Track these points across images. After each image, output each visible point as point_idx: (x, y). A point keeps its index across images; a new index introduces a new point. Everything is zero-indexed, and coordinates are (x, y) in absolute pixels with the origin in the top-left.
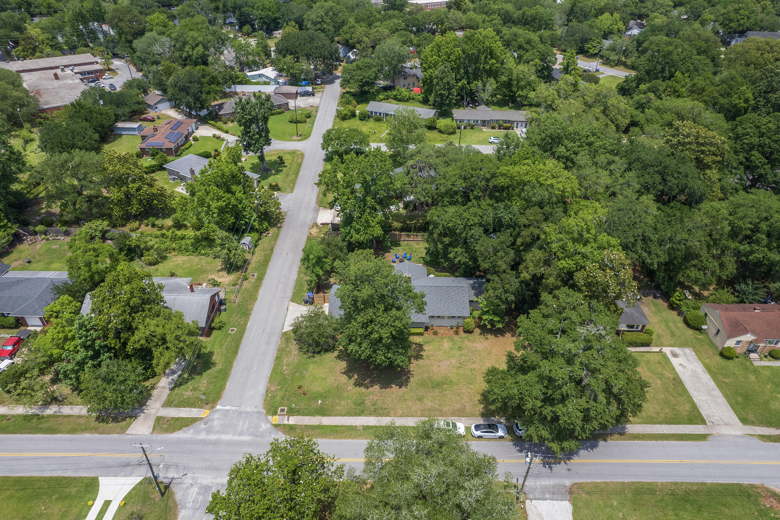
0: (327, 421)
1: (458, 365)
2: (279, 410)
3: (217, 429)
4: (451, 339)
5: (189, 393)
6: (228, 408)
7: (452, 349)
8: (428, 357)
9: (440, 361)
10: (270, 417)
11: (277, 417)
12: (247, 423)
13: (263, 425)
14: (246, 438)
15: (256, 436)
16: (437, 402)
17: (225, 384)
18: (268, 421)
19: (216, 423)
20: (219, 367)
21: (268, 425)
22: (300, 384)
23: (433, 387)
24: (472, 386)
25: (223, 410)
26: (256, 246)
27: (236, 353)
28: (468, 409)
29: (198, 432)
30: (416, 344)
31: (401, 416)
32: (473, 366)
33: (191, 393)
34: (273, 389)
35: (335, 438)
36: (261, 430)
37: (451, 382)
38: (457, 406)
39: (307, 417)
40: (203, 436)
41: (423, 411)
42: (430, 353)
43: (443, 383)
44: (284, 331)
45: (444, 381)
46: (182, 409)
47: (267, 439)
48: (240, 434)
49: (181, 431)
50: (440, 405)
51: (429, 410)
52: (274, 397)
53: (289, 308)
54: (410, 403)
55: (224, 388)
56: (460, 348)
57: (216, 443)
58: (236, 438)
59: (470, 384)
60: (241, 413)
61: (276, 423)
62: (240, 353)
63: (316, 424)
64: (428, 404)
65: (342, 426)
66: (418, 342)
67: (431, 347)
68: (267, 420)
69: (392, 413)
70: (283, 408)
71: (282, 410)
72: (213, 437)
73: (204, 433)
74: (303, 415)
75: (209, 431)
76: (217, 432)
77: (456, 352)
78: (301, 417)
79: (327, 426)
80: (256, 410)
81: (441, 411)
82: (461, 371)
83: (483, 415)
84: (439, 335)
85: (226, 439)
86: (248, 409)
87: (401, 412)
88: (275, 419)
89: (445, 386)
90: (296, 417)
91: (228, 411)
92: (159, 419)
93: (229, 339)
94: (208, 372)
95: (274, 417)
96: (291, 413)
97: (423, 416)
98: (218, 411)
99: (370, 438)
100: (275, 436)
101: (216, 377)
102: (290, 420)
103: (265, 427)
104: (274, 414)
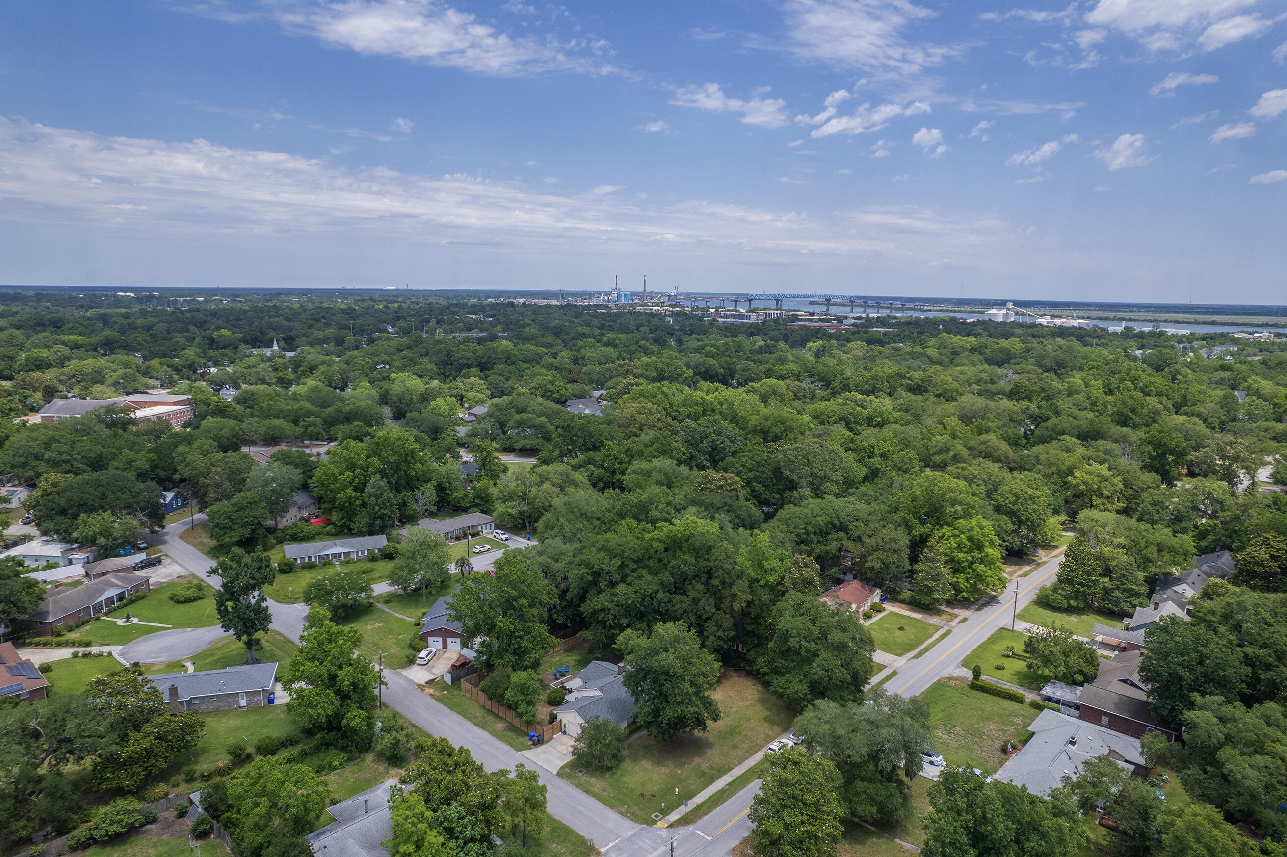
0: (700, 798)
2: (654, 817)
6: (612, 844)
10: (656, 826)
12: (646, 841)
13: (660, 833)
16: (747, 742)
17: (576, 834)
18: (661, 829)
21: (665, 830)
22: (637, 794)
25: (611, 848)
34: (623, 810)
35: (723, 803)
36: (665, 836)
37: (737, 726)
38: (761, 737)
39: (682, 807)
41: (748, 752)
44: (555, 773)
45: (732, 728)
50: (753, 742)
51: (751, 749)
52: (634, 814)
53: (528, 756)
54: (732, 753)
55: (583, 837)
59: (749, 720)
60: (629, 839)
61: (667, 825)
63: (695, 806)
64: (745, 746)
65: (714, 794)
68: (657, 828)
69: (731, 766)
70: (653, 814)
71: (656, 816)
74: (677, 808)
78: (677, 810)
79: (704, 801)
80: (637, 830)
86: (630, 833)
87: (737, 762)
88: (662, 824)
90: (673, 813)
91: (615, 846)
94: (543, 838)
95: (659, 823)
96: (665, 812)
97: (751, 755)
98: (607, 852)
99: (744, 787)
100: (683, 831)
101: (559, 836)
102: (674, 817)
103: (664, 833)
104: (655, 822)
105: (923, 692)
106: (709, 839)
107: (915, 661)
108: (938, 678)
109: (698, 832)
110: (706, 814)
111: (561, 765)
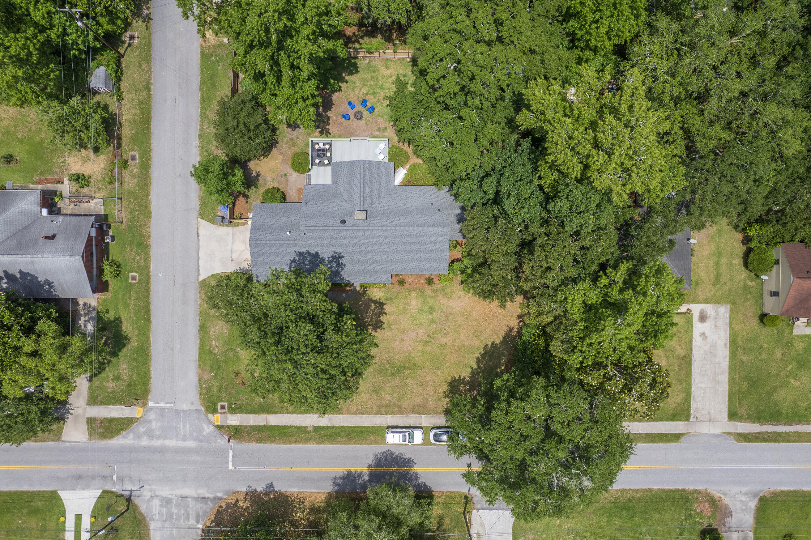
0: (274, 420)
1: (425, 338)
2: (219, 407)
3: (158, 433)
4: (422, 293)
5: (111, 385)
6: (162, 405)
7: (421, 311)
8: (390, 325)
9: (404, 331)
10: (210, 416)
11: (219, 415)
12: (188, 426)
13: (205, 427)
14: (192, 444)
15: (202, 441)
16: (396, 395)
17: (149, 370)
18: (210, 422)
19: (154, 425)
20: (134, 343)
21: (211, 428)
22: (236, 369)
23: (393, 374)
24: (439, 372)
25: (157, 408)
26: (119, 80)
27: (148, 320)
28: (431, 403)
29: (140, 438)
30: (375, 302)
31: (355, 413)
32: (444, 340)
33: (114, 385)
34: (206, 377)
35: (284, 443)
36: (204, 433)
37: (415, 365)
38: (418, 400)
39: (251, 416)
40: (145, 442)
41: (379, 407)
42: (393, 317)
43: (404, 368)
44: (201, 278)
45: (407, 365)
46: (111, 406)
47: (214, 444)
48: (184, 439)
49: (120, 436)
50: (399, 399)
51: (386, 406)
52: (209, 389)
53: (201, 233)
54: (365, 397)
55: (150, 377)
56: (432, 310)
57: (162, 450)
58: (181, 444)
59: (438, 368)
60: (178, 412)
61: (219, 424)
62: (153, 320)
63: (262, 424)
64: (386, 398)
65: (290, 427)
66: (377, 298)
67: (394, 309)
68: (209, 420)
69: (344, 410)
70: (222, 403)
71: (223, 407)
72: (156, 443)
73: (145, 438)
74: (246, 413)
75: (150, 435)
76: (159, 437)
77: (425, 318)
78: (244, 415)
79: (275, 426)
80: (193, 408)
81: (400, 407)
82: (428, 349)
83: (447, 412)
84: (407, 285)
85: (171, 445)
86: (185, 407)
87: (355, 409)
88: (217, 419)
89: (408, 372)
90: (239, 415)
91: (162, 409)
92: (91, 421)
93: (134, 296)
94: (124, 350)
95: (216, 416)
96: (233, 410)
97: (379, 413)
98: (152, 409)
99: (322, 443)
100: (222, 441)
101: (135, 360)
102: (234, 420)
103: (208, 429)
104: (215, 411)
105: (650, 490)
106: (230, 467)
107: (732, 442)
108: (701, 487)
109: (231, 454)
110: (259, 441)
111: (216, 272)
